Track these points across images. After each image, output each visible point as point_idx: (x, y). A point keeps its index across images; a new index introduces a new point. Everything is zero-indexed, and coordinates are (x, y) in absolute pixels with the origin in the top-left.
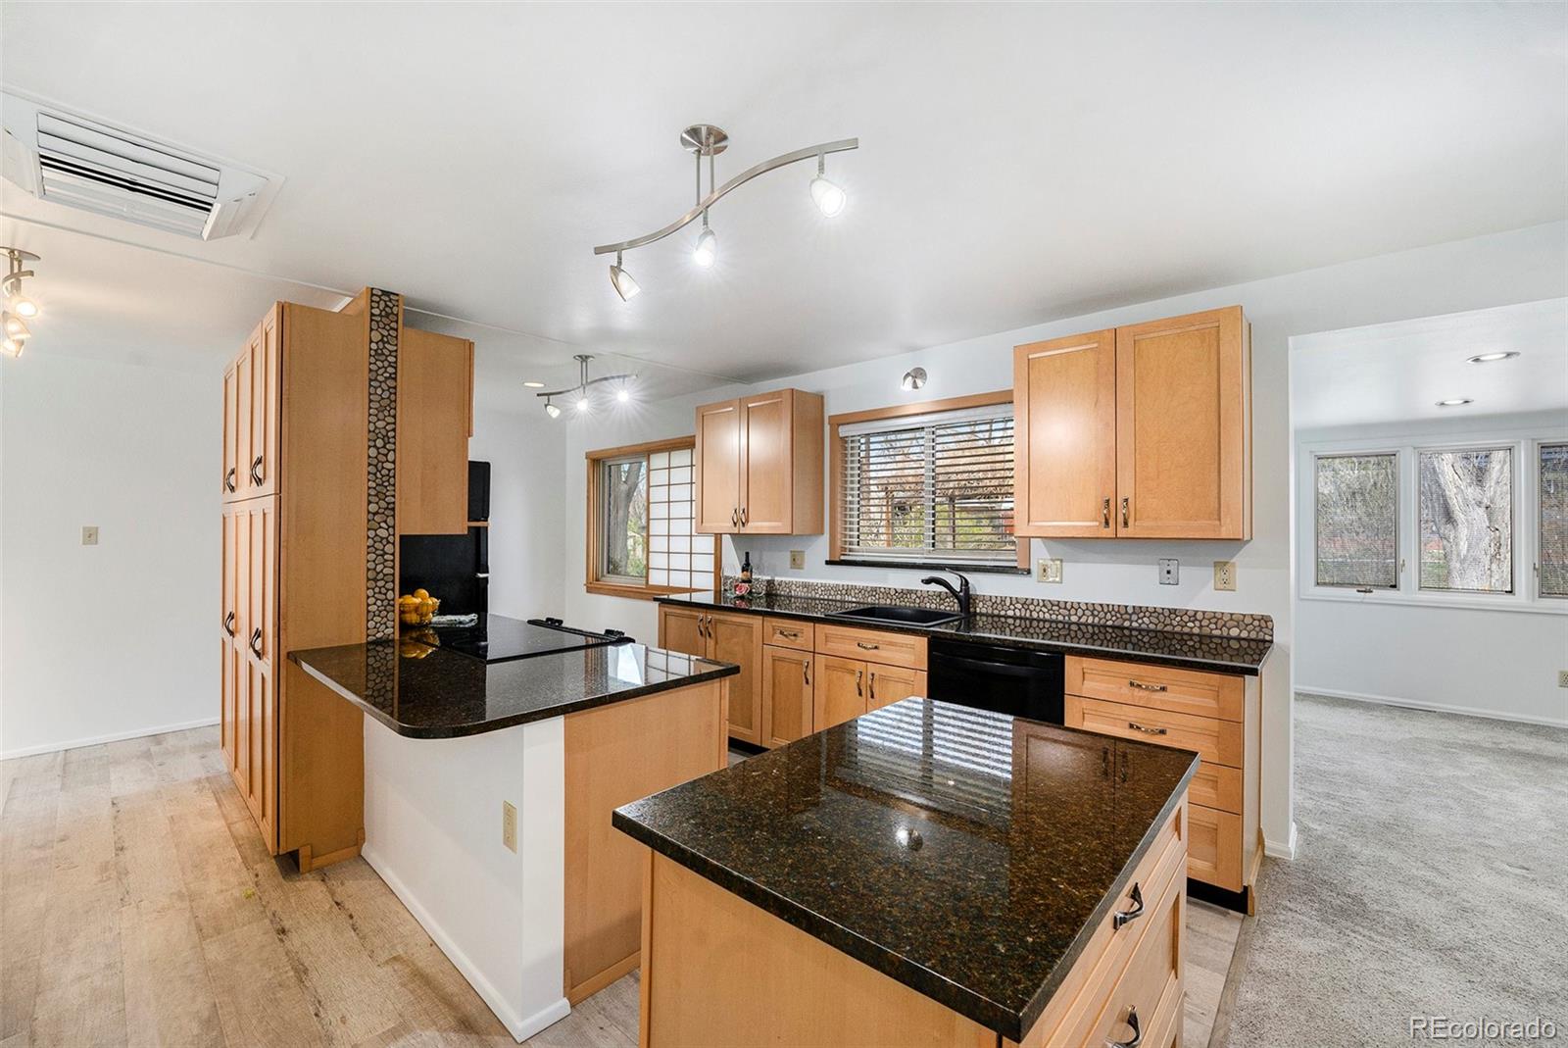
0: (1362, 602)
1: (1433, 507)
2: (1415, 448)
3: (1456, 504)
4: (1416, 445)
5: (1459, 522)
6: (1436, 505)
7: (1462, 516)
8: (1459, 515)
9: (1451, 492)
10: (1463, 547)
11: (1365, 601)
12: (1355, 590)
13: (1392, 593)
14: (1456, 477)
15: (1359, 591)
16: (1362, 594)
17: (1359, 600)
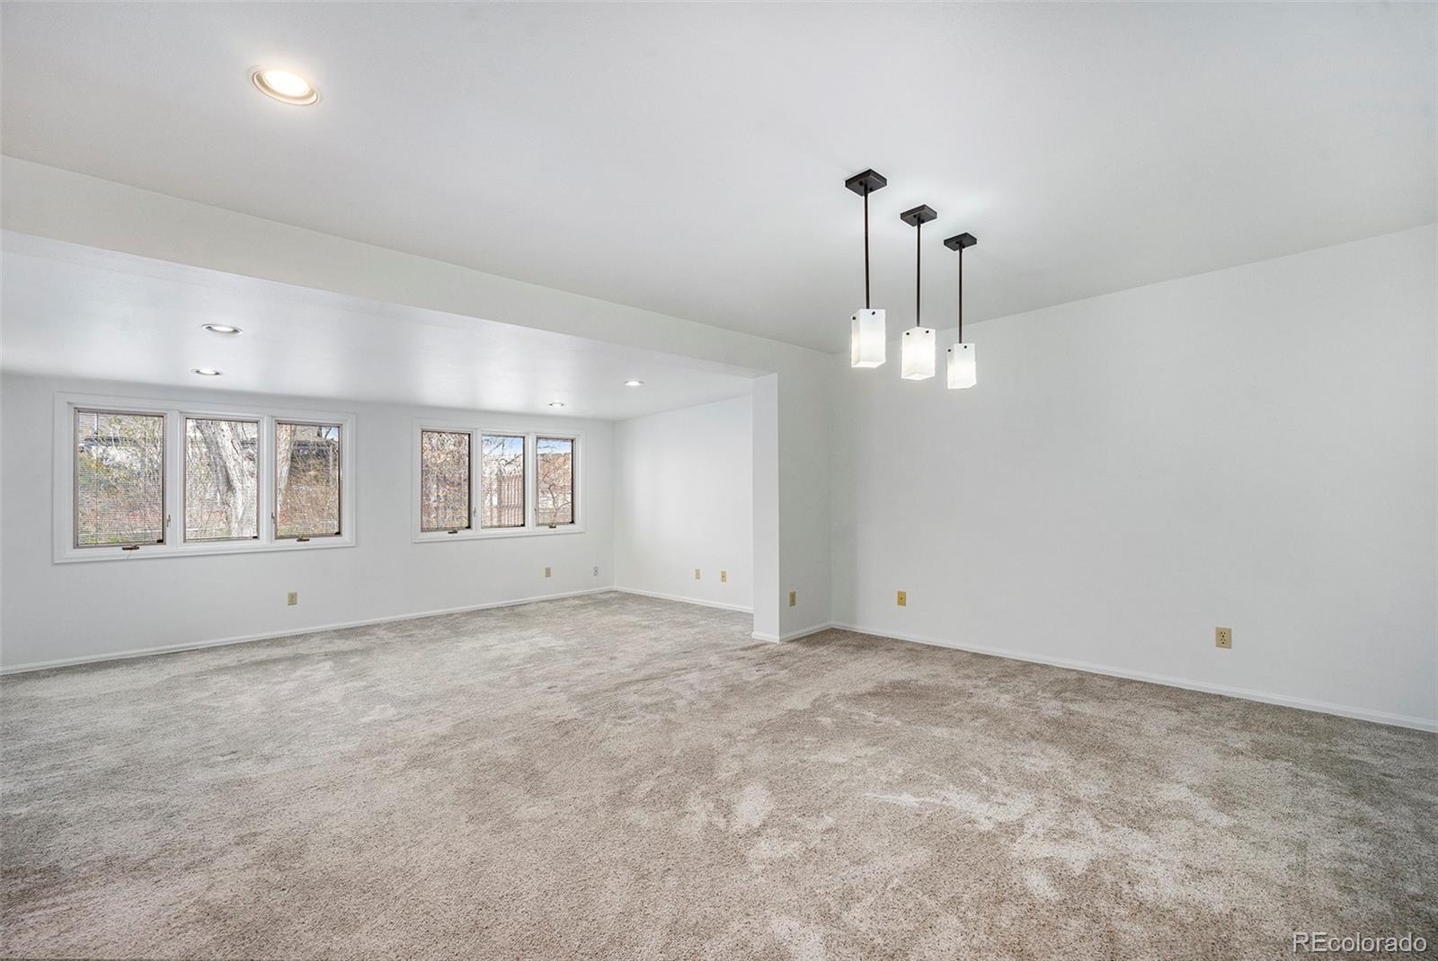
0: (128, 560)
1: (218, 478)
2: (181, 412)
3: (234, 475)
4: (181, 410)
5: (237, 489)
6: (220, 475)
7: (239, 484)
8: (237, 484)
9: (231, 464)
10: (240, 511)
11: (131, 557)
12: (121, 548)
13: (160, 547)
14: (235, 452)
15: (124, 549)
16: (129, 551)
17: (125, 558)
